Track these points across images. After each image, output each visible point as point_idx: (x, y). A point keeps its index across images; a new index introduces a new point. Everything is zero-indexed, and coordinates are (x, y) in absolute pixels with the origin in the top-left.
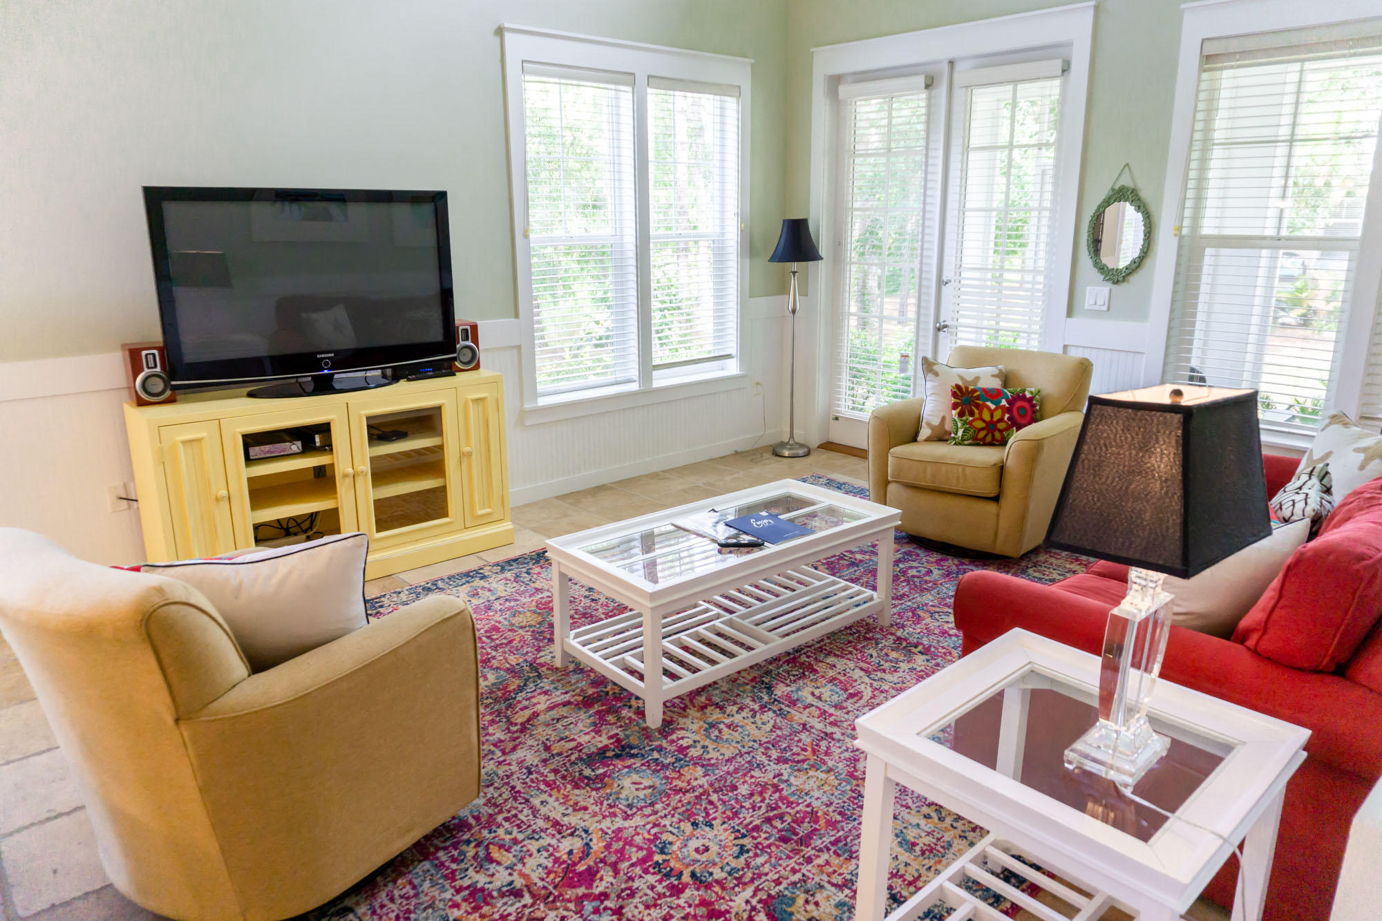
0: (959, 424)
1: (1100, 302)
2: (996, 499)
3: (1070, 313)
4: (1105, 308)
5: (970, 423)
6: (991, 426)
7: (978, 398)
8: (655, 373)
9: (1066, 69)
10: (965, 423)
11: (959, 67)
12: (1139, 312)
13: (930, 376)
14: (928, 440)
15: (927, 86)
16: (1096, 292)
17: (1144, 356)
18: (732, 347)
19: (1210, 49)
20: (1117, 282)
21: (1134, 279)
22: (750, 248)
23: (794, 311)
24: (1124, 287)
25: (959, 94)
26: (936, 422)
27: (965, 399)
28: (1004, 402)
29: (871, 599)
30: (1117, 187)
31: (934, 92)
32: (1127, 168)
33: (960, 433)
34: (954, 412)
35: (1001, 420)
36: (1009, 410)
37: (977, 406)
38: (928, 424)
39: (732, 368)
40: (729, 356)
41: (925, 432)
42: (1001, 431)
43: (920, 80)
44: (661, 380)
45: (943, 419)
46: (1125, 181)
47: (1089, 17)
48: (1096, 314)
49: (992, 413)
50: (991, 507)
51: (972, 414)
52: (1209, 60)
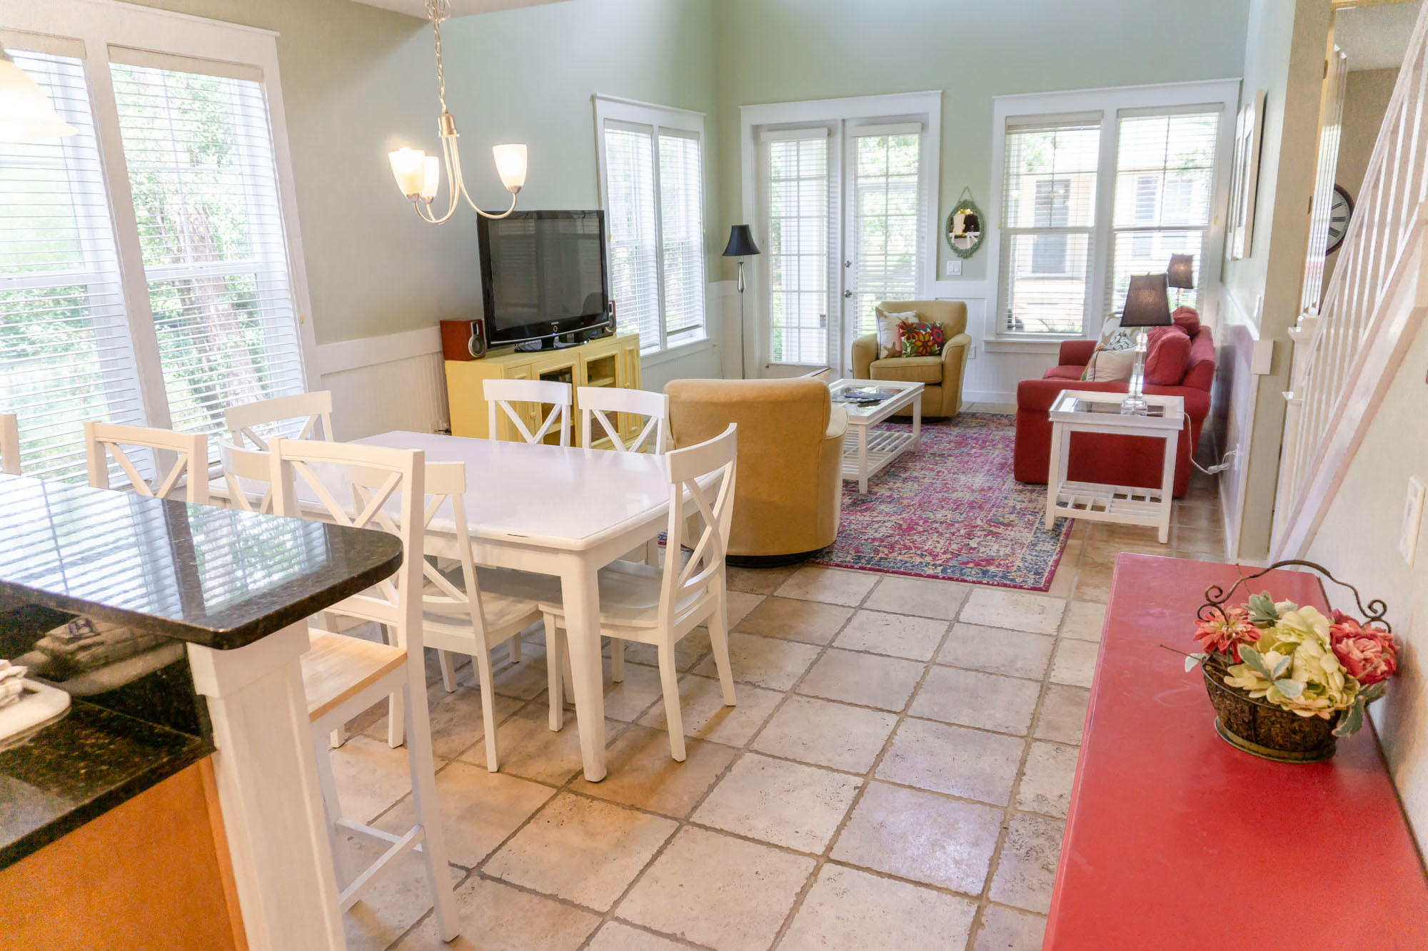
0: (908, 345)
1: (956, 270)
2: (939, 384)
3: (938, 278)
4: (959, 274)
5: (914, 343)
6: (925, 344)
7: (915, 328)
8: (669, 338)
9: (924, 127)
10: (911, 343)
11: (848, 124)
12: (980, 274)
13: (882, 318)
14: (886, 358)
15: (829, 135)
16: (953, 265)
17: (985, 302)
18: (700, 318)
19: (1011, 122)
20: (966, 257)
21: (976, 255)
22: (709, 247)
23: (742, 290)
24: (970, 260)
25: (849, 142)
26: (890, 346)
27: (907, 330)
28: (928, 330)
29: (909, 437)
30: (962, 200)
31: (832, 139)
32: (967, 191)
33: (909, 350)
34: (903, 338)
35: (929, 341)
36: (931, 334)
37: (917, 333)
38: (885, 348)
39: (700, 335)
40: (697, 326)
41: (884, 353)
42: (930, 347)
43: (825, 131)
44: (673, 342)
45: (894, 344)
46: (967, 197)
47: (938, 100)
48: (953, 277)
49: (924, 336)
50: (938, 389)
51: (914, 338)
52: (1010, 129)
